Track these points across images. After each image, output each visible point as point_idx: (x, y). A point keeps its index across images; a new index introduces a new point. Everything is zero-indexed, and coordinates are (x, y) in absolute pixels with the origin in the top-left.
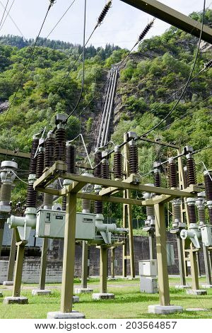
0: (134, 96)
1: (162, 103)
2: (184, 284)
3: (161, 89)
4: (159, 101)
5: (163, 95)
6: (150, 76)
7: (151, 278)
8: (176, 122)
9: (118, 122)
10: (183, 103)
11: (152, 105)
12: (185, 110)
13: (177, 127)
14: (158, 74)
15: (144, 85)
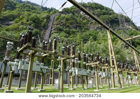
0: (59, 26)
1: (68, 29)
2: (69, 87)
3: (68, 24)
4: (67, 28)
5: (68, 26)
6: (65, 20)
7: (58, 85)
9: (52, 33)
10: (74, 30)
11: (65, 29)
12: (75, 32)
13: (72, 37)
14: (67, 20)
15: (62, 23)
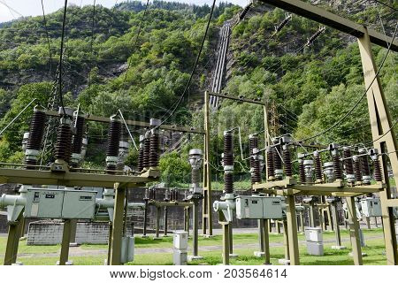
0: (245, 52)
1: (273, 57)
3: (272, 42)
4: (271, 55)
5: (274, 49)
6: (261, 30)
8: (288, 74)
9: (230, 77)
10: (294, 56)
11: (264, 60)
12: (296, 62)
13: (288, 79)
14: (269, 28)
15: (255, 40)
